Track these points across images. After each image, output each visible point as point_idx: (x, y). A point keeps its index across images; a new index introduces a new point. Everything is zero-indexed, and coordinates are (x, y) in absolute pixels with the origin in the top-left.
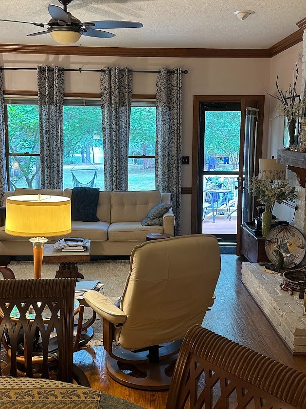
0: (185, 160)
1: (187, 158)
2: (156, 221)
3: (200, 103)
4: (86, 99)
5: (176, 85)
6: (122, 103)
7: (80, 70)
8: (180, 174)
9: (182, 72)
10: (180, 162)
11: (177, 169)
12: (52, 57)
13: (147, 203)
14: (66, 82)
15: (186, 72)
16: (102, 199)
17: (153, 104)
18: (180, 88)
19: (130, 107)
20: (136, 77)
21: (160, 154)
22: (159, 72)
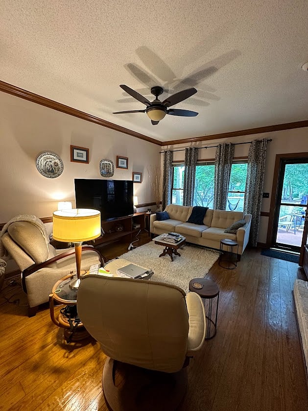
0: (266, 195)
1: (268, 194)
2: (233, 231)
3: (281, 159)
4: (208, 162)
5: (262, 148)
6: (226, 162)
7: (206, 147)
8: (261, 204)
9: (268, 140)
10: (262, 196)
11: (259, 200)
12: (194, 143)
13: (234, 219)
14: (199, 154)
15: (271, 140)
16: (208, 213)
17: (245, 162)
18: (265, 150)
19: (231, 164)
20: (237, 147)
21: (248, 191)
22: (251, 143)
